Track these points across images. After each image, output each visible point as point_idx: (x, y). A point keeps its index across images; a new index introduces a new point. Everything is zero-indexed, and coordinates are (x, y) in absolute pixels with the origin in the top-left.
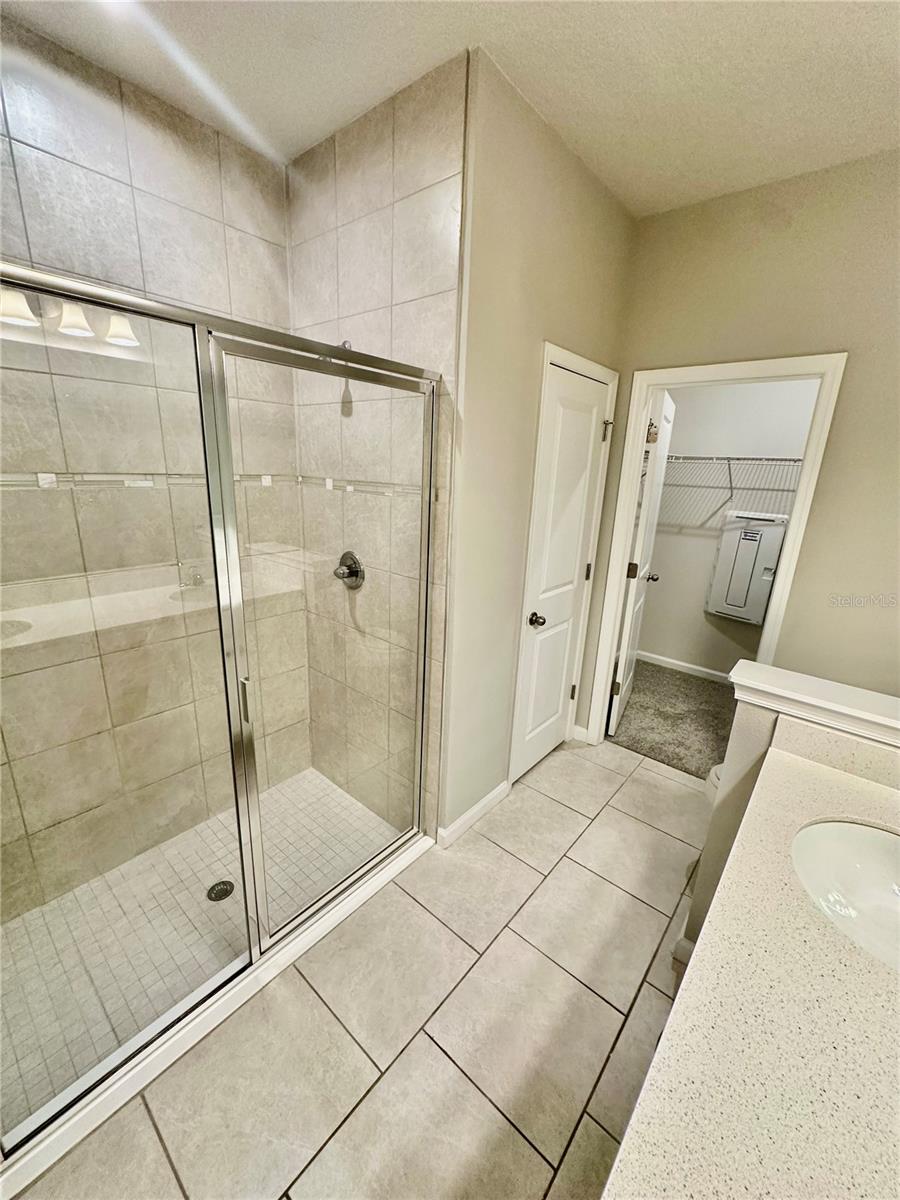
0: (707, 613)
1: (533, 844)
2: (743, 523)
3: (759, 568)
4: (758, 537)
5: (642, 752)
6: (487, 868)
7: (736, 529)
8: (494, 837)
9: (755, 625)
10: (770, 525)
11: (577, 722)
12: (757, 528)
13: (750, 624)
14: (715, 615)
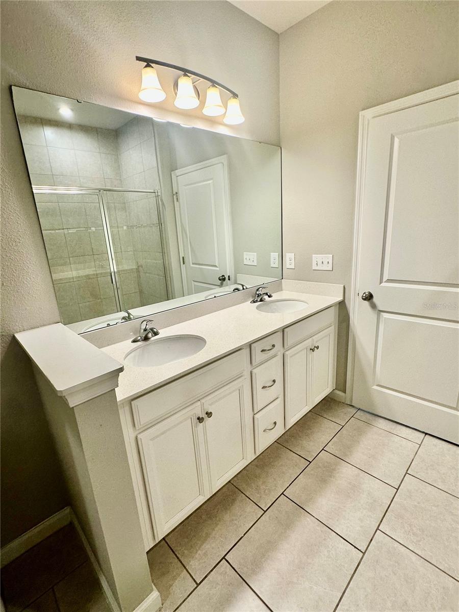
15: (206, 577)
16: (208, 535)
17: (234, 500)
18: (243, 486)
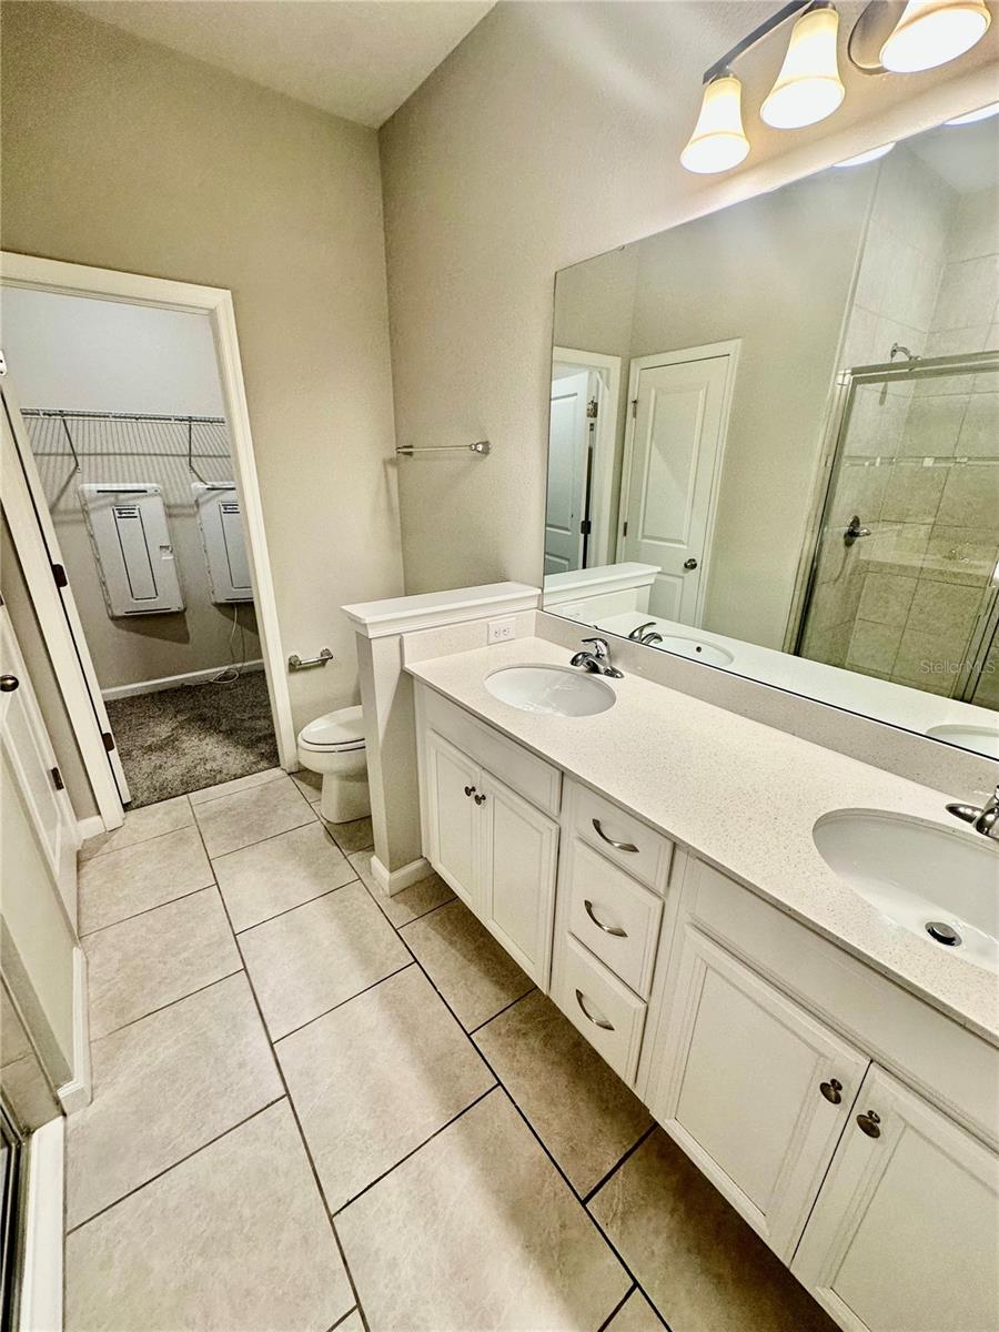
0: (114, 619)
1: (191, 964)
2: (112, 498)
3: (155, 551)
4: (136, 511)
5: (180, 792)
6: (177, 1041)
7: (106, 506)
8: (136, 1013)
9: (177, 613)
10: (143, 497)
11: (78, 816)
12: (131, 503)
13: (172, 613)
14: (124, 617)
15: (401, 938)
16: (452, 943)
17: (502, 986)
18: (528, 1006)
